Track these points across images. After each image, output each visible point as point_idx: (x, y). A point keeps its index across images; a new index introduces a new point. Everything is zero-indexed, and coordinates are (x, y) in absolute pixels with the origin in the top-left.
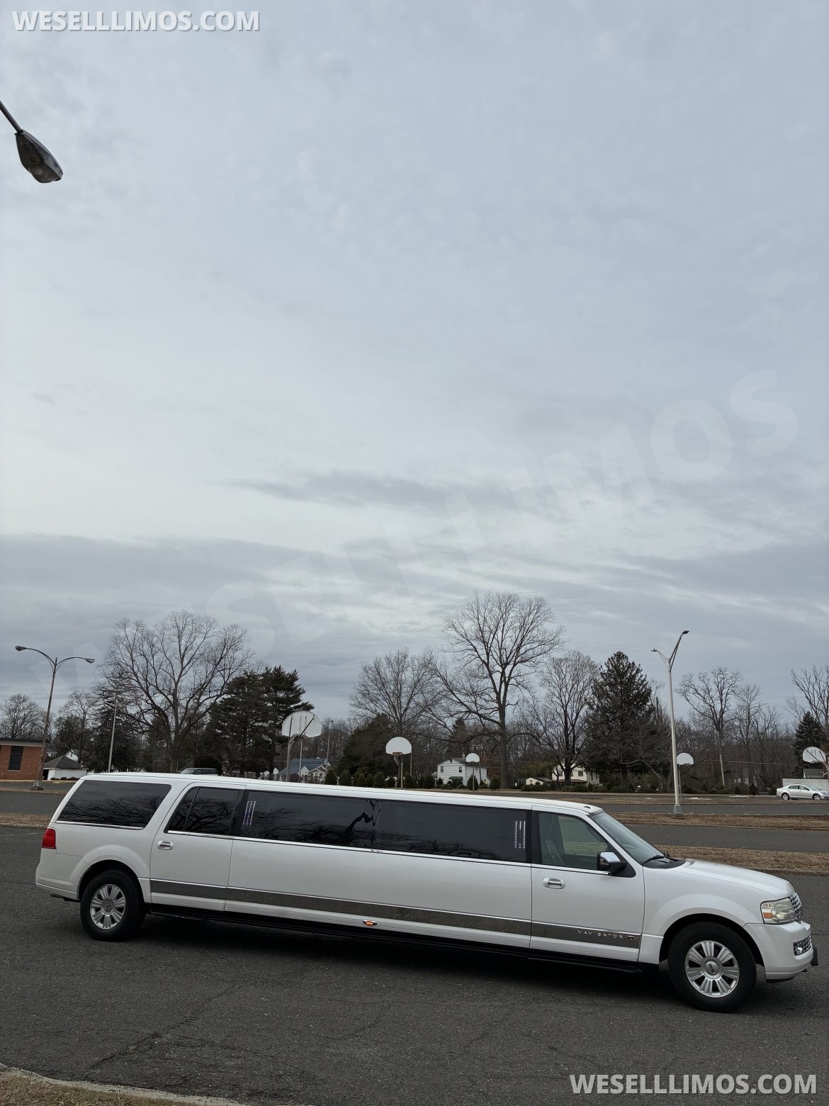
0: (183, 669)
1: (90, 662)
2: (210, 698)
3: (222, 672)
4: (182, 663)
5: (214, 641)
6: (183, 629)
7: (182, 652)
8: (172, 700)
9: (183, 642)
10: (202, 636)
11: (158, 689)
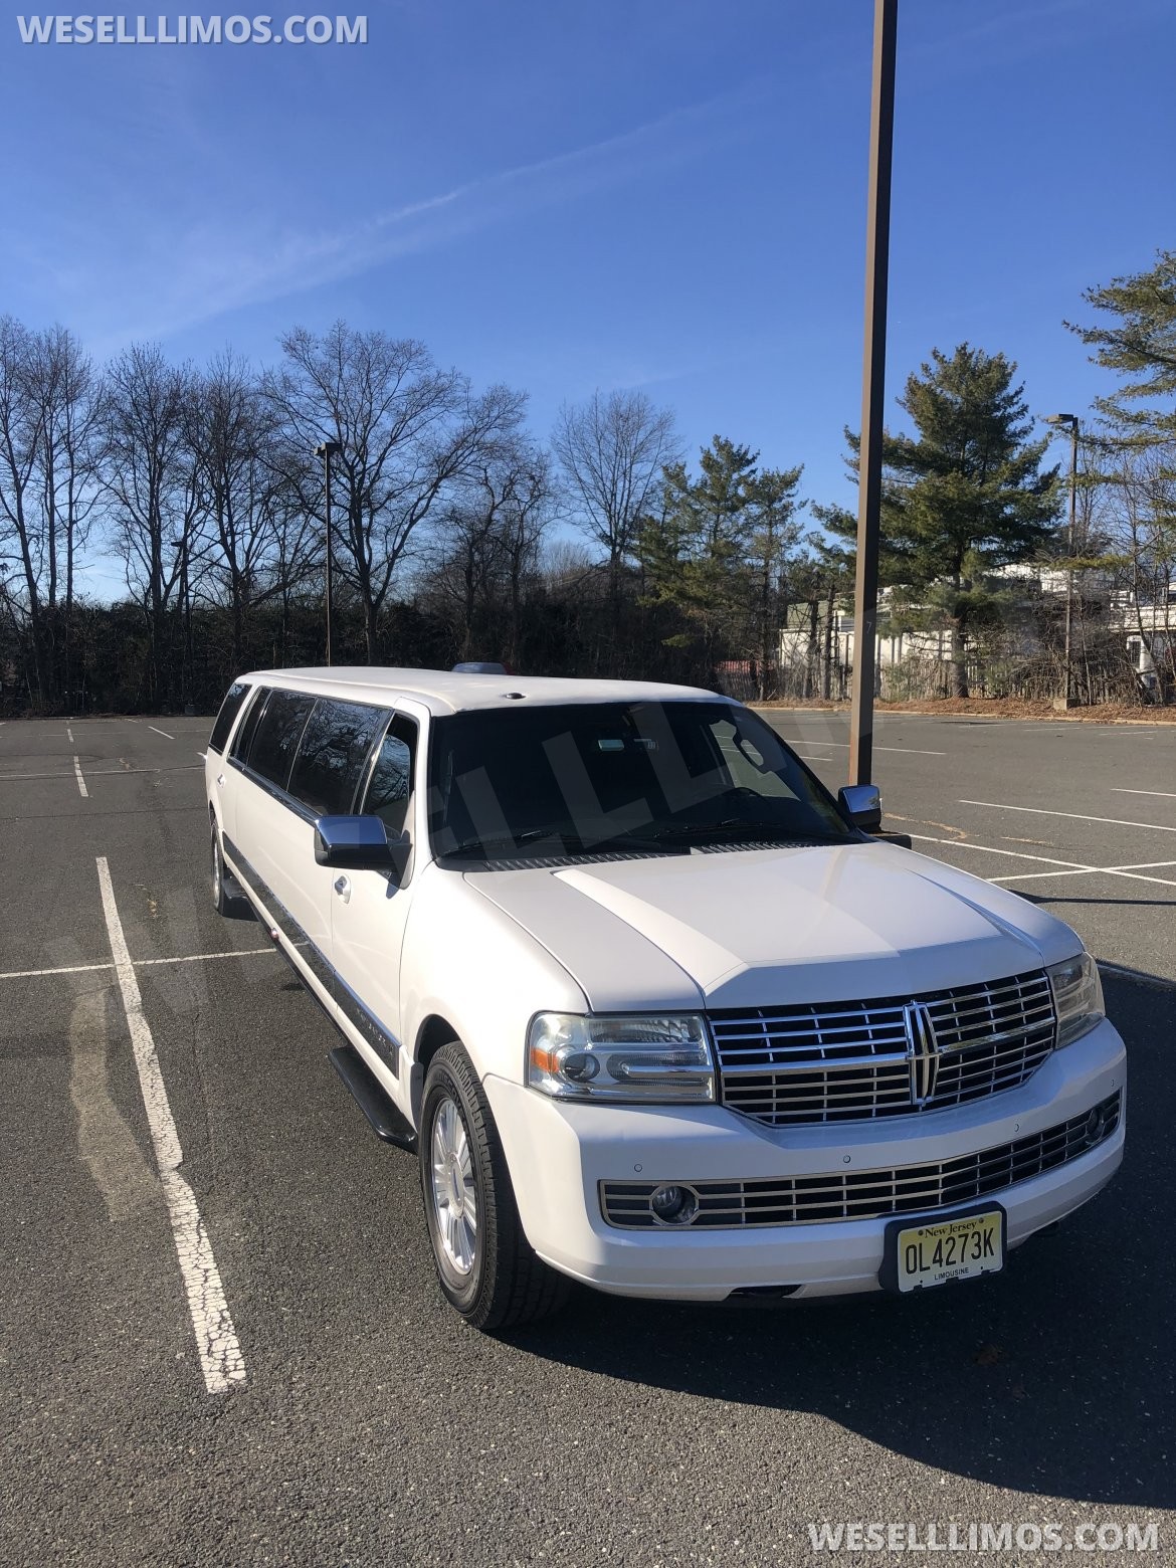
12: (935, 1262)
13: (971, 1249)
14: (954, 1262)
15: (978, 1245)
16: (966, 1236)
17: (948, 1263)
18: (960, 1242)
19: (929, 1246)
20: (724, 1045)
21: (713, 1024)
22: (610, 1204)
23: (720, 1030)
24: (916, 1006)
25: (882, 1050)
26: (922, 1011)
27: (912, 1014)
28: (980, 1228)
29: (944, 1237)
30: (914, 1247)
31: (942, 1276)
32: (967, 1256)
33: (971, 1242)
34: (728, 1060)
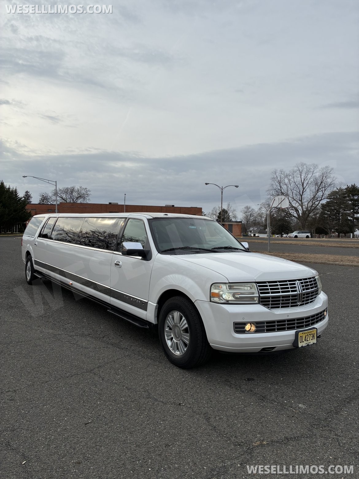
0: (304, 189)
1: (237, 187)
2: (317, 201)
3: (322, 189)
4: (303, 186)
5: (317, 174)
6: (302, 171)
7: (303, 182)
8: (300, 203)
9: (302, 177)
10: (311, 173)
11: (294, 199)
12: (305, 340)
13: (311, 338)
14: (308, 341)
15: (312, 337)
16: (310, 334)
17: (307, 341)
18: (309, 335)
19: (304, 336)
20: (260, 290)
21: (258, 285)
22: (236, 328)
23: (259, 286)
24: (298, 281)
25: (292, 291)
26: (299, 282)
27: (297, 283)
28: (313, 333)
29: (307, 334)
30: (301, 336)
31: (306, 344)
32: (310, 339)
33: (311, 336)
34: (261, 293)
